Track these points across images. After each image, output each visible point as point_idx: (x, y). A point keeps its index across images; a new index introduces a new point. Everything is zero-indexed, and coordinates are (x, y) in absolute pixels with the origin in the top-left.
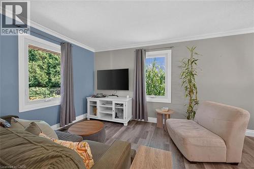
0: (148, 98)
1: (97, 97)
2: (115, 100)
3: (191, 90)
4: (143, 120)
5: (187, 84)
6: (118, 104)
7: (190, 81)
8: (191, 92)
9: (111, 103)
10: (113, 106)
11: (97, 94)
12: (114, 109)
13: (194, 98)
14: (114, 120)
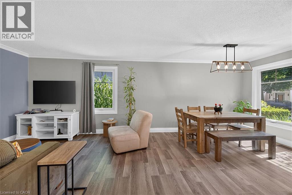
0: (96, 111)
1: (33, 113)
2: (57, 115)
3: (131, 101)
4: (91, 133)
5: (128, 97)
6: (61, 119)
7: (130, 95)
8: (130, 103)
9: (52, 119)
10: (56, 122)
11: (33, 110)
12: (56, 125)
13: (133, 108)
14: (56, 136)
